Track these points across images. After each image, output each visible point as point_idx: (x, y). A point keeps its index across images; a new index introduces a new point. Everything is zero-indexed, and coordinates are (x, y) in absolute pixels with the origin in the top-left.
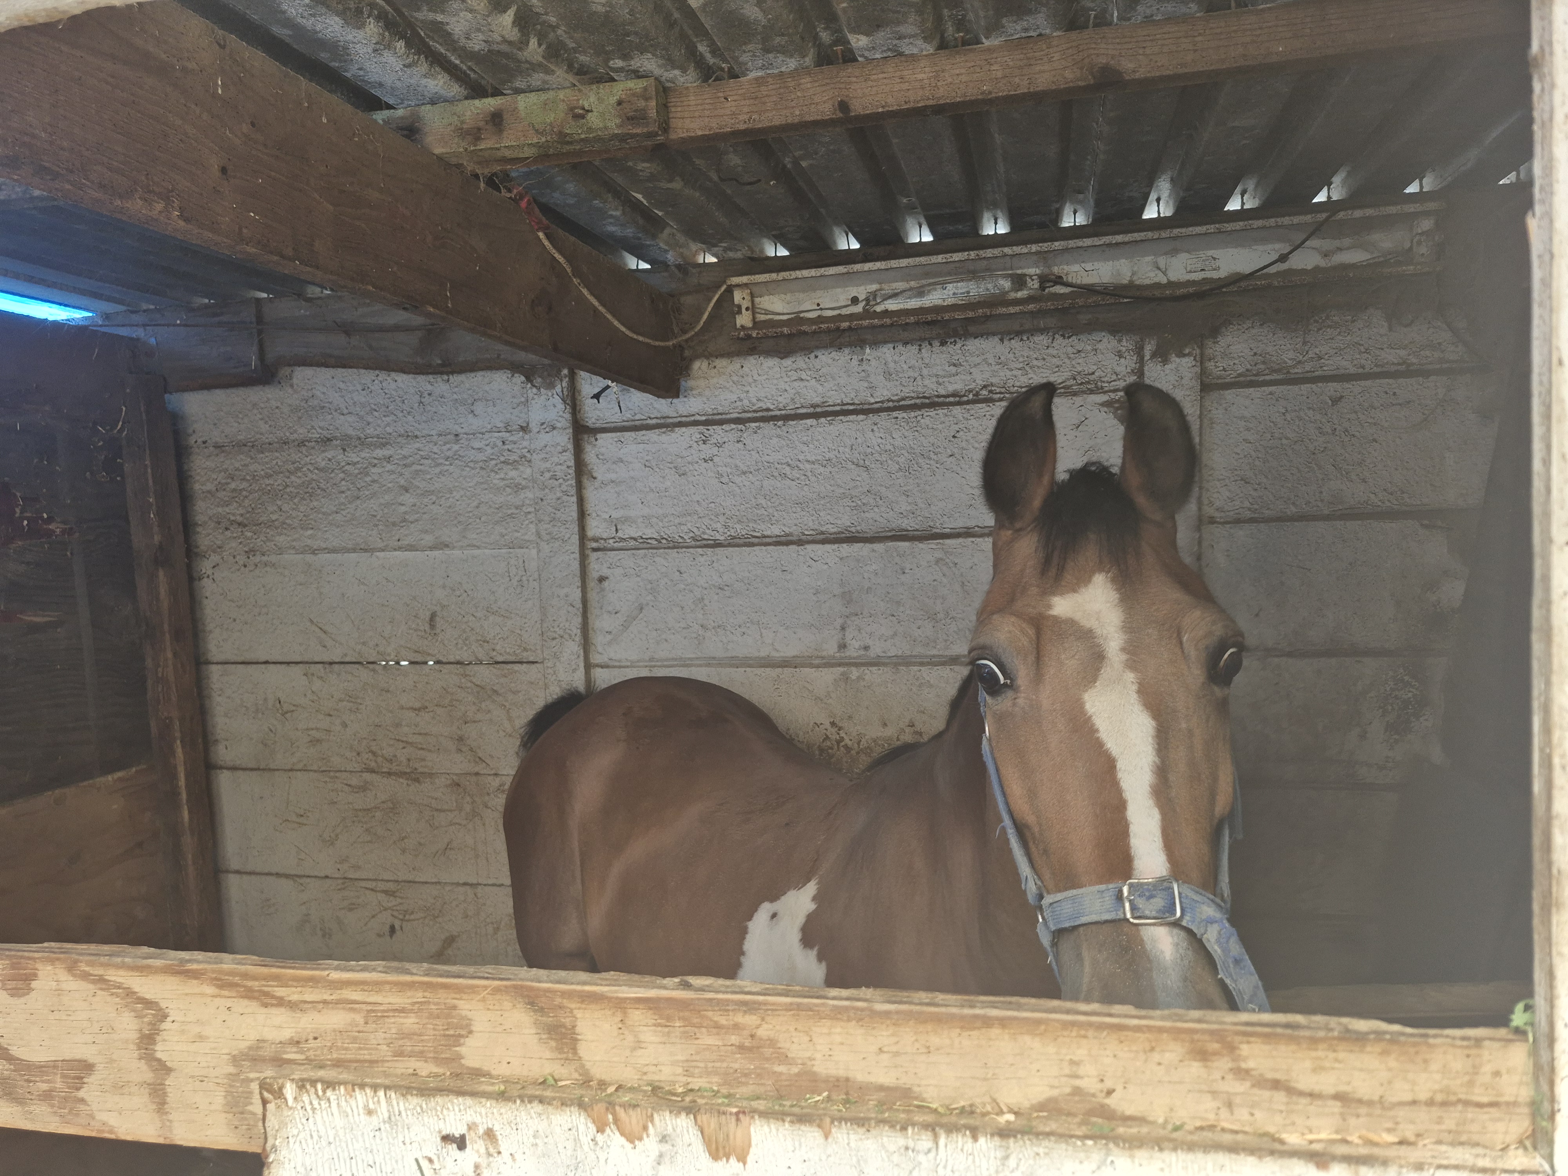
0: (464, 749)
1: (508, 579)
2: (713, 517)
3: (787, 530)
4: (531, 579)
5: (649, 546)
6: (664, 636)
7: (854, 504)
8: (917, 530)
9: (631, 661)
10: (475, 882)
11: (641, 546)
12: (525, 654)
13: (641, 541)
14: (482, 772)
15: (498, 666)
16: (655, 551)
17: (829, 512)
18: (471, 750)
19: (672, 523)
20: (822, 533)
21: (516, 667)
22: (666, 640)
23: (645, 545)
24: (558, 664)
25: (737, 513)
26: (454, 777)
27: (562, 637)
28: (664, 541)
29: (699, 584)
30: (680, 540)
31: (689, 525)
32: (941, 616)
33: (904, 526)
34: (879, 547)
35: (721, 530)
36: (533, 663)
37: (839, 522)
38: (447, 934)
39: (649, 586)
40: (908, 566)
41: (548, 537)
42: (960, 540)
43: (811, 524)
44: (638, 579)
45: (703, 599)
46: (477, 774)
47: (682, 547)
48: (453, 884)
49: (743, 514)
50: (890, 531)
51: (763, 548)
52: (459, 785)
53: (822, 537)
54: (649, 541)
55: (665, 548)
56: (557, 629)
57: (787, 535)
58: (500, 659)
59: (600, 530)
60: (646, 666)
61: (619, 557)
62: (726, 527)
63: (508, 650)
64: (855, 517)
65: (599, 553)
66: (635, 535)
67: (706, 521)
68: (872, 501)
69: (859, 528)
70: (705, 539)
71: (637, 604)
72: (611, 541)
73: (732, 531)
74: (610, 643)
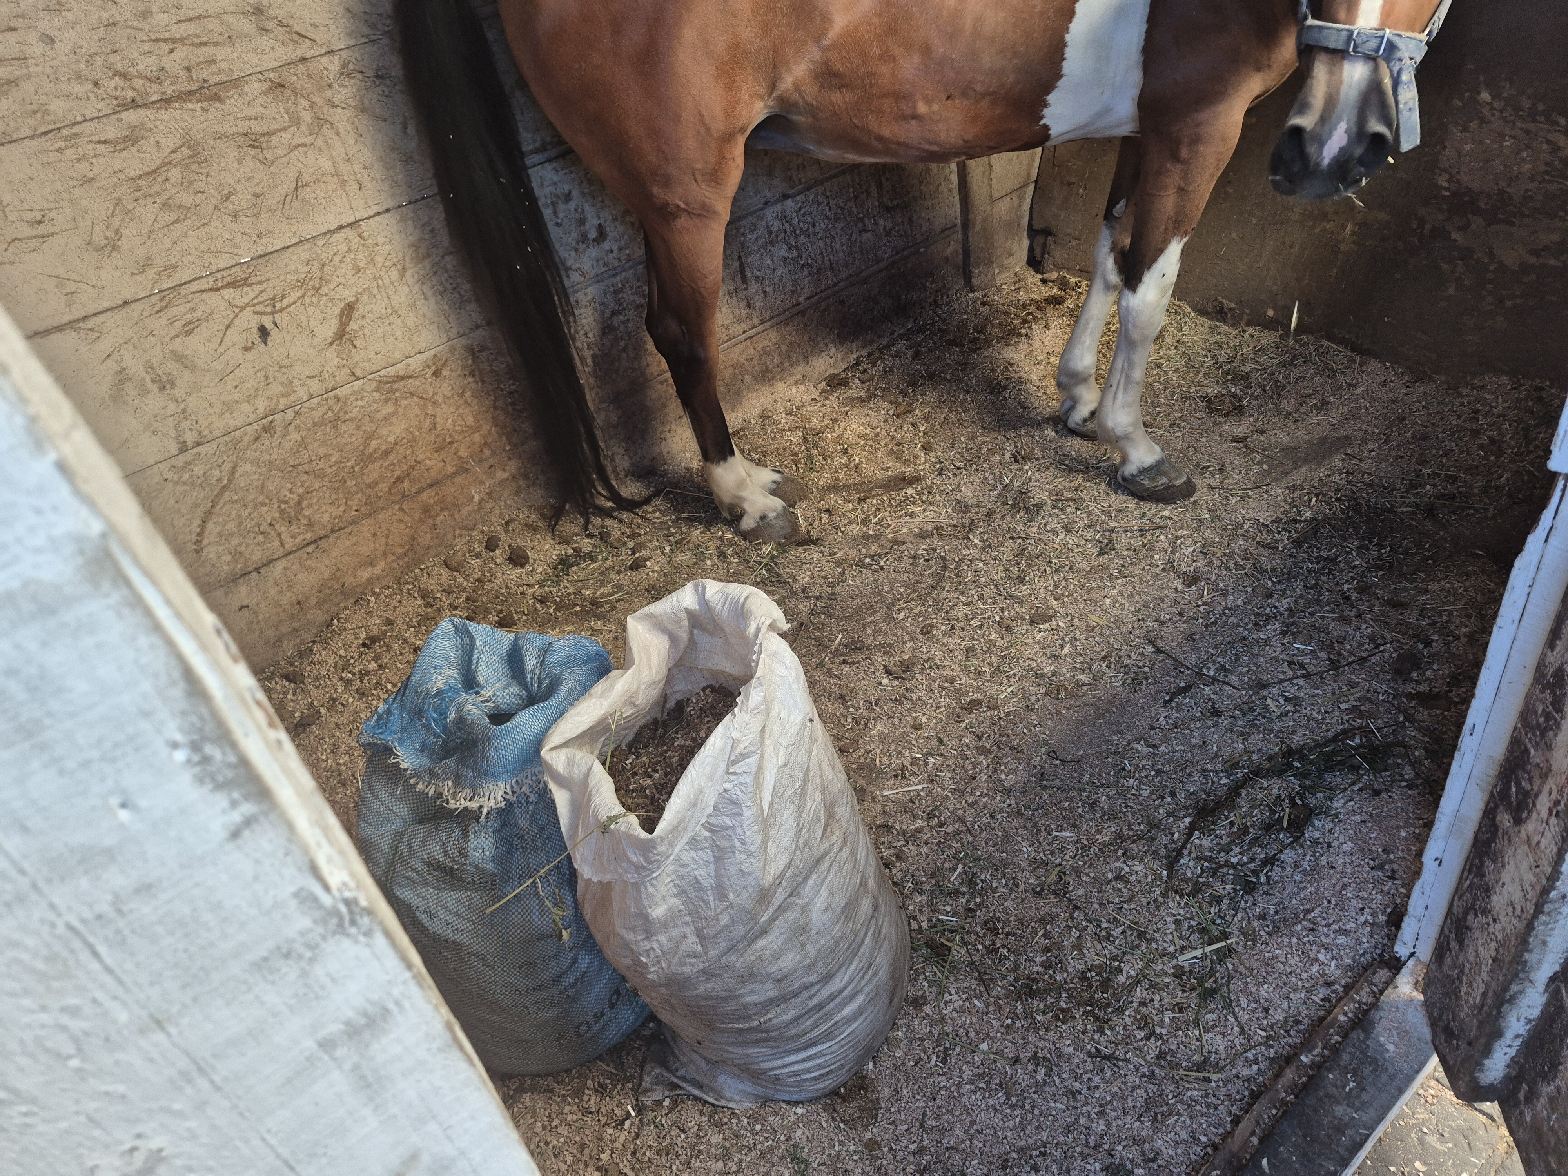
0: (270, 25)
10: (352, 220)
14: (308, 55)
18: (280, 23)
26: (272, 75)
38: (342, 305)
46: (303, 59)
48: (325, 234)
52: (283, 86)
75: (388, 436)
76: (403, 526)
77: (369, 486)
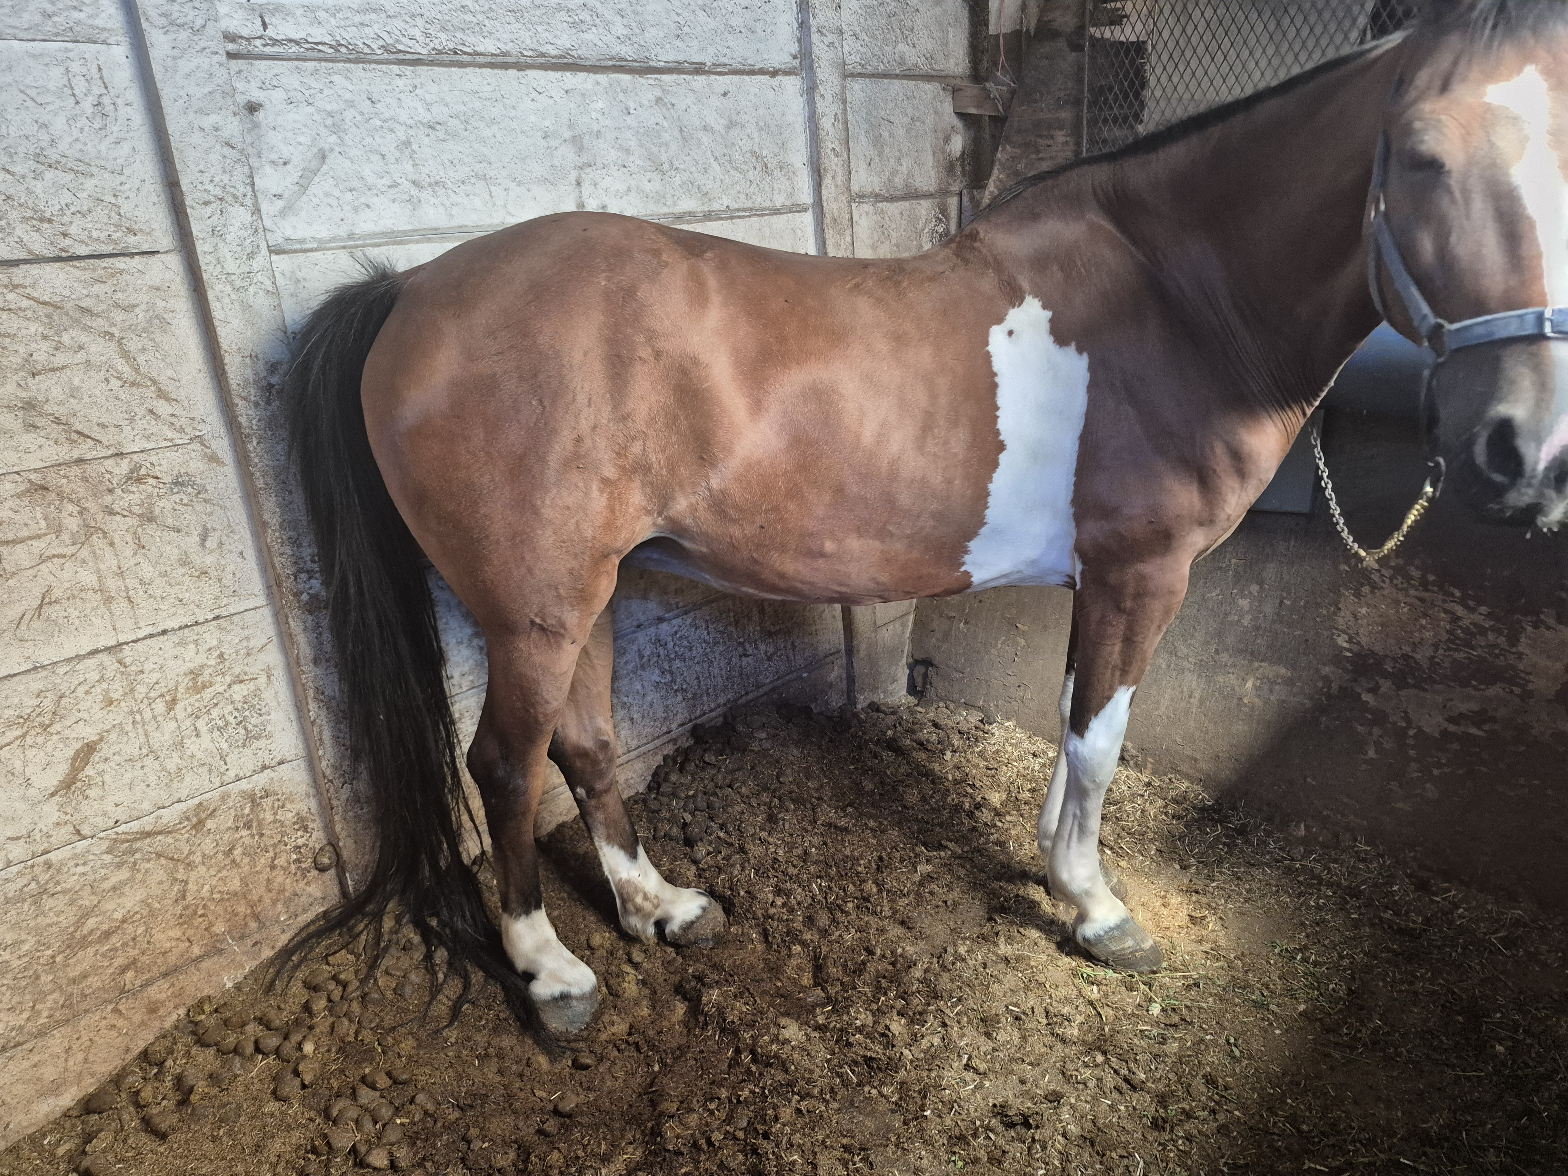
0: (41, 422)
1: (72, 101)
2: (408, 19)
3: (504, 48)
4: (119, 101)
5: (321, 55)
6: (363, 200)
7: (571, 20)
8: (635, 61)
9: (320, 241)
10: (112, 642)
11: (309, 54)
12: (132, 240)
13: (307, 46)
15: (83, 264)
16: (330, 65)
17: (546, 27)
18: (57, 421)
19: (351, 22)
20: (543, 55)
21: (120, 263)
22: (368, 206)
23: (315, 54)
25: (439, 16)
26: (33, 476)
28: (343, 50)
29: (401, 120)
30: (367, 50)
31: (376, 27)
32: (666, 167)
33: (623, 54)
34: (602, 78)
35: (421, 39)
36: (153, 253)
37: (559, 42)
38: (78, 745)
39: (329, 122)
40: (632, 105)
42: (674, 77)
43: (528, 41)
44: (310, 109)
45: (410, 143)
46: (80, 461)
47: (370, 62)
48: (69, 660)
49: (447, 17)
50: (611, 59)
51: (477, 70)
52: (46, 489)
53: (542, 60)
54: (320, 47)
55: (345, 62)
57: (504, 54)
58: (82, 251)
59: (235, 22)
60: (344, 248)
61: (275, 72)
62: (427, 35)
63: (95, 234)
64: (574, 38)
65: (240, 61)
66: (297, 36)
67: (398, 23)
68: (588, 18)
69: (580, 52)
70: (400, 51)
71: (315, 150)
72: (258, 43)
73: (436, 41)
74: (283, 213)
75: (115, 910)
76: (114, 1033)
77: (74, 981)
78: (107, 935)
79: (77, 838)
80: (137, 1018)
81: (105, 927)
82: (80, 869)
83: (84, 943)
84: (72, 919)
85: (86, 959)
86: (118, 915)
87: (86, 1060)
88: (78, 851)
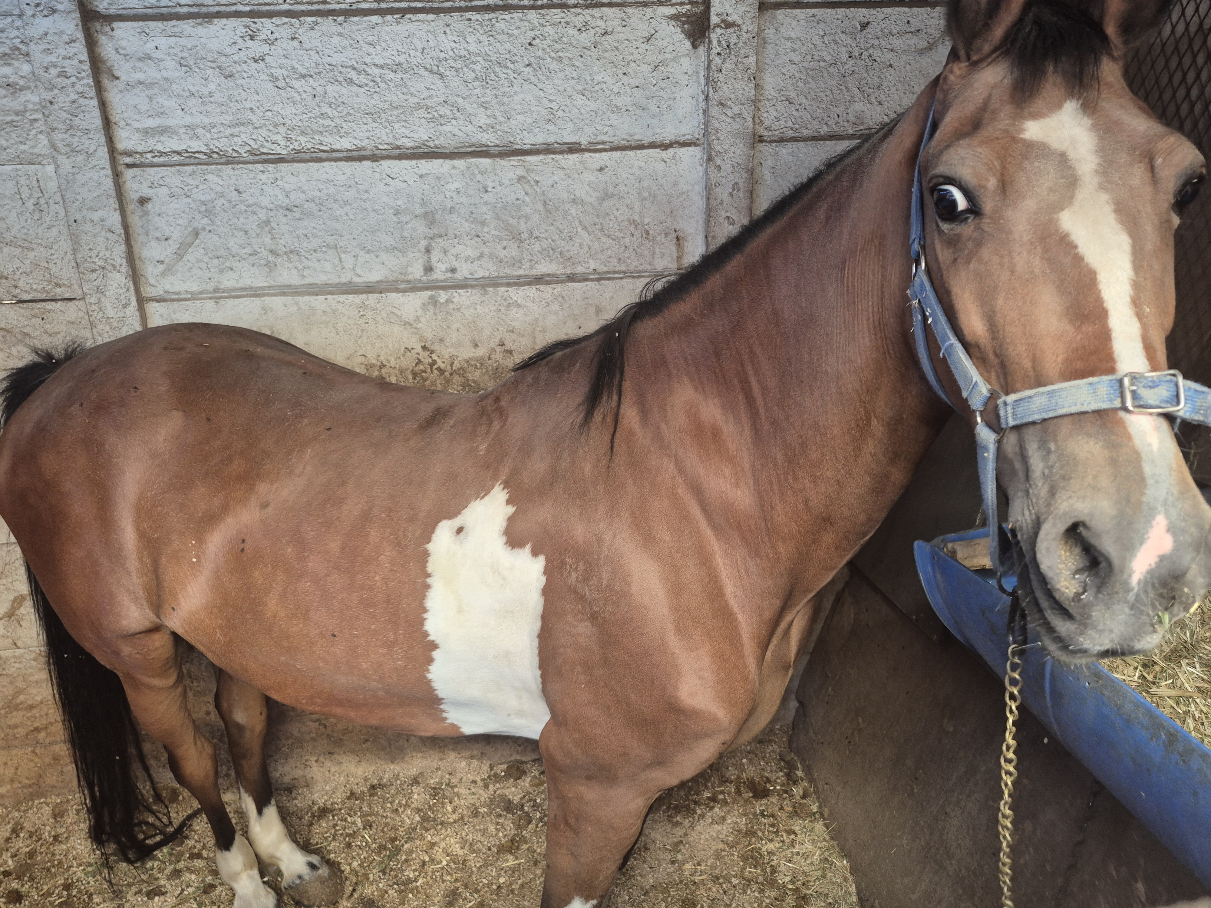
1: (20, 202)
2: (271, 128)
3: (360, 144)
4: (51, 202)
5: (197, 161)
6: (227, 264)
7: (431, 116)
8: (498, 146)
9: (192, 293)
11: (188, 161)
12: (58, 290)
13: (187, 155)
15: (25, 305)
16: (205, 167)
17: (403, 124)
19: (223, 135)
20: (398, 147)
21: (50, 306)
22: (231, 269)
23: (192, 161)
24: (103, 299)
25: (300, 124)
27: (103, 268)
28: (215, 156)
29: (263, 205)
30: (235, 155)
31: (243, 136)
32: (525, 235)
33: (484, 141)
34: (460, 163)
35: (283, 143)
36: (70, 300)
37: (415, 135)
39: (203, 208)
40: (490, 185)
41: (67, 149)
42: (541, 157)
43: (384, 137)
44: (189, 200)
45: (269, 222)
47: (238, 163)
49: (307, 124)
50: (470, 146)
51: (333, 163)
53: (398, 152)
54: (196, 155)
55: (217, 164)
56: (96, 260)
57: (359, 149)
58: (26, 297)
59: (133, 142)
60: (211, 298)
61: (161, 175)
62: (288, 139)
63: (34, 287)
64: (432, 131)
65: (135, 169)
66: (179, 149)
67: (264, 132)
68: (448, 113)
69: (437, 142)
70: (264, 153)
71: (190, 229)
72: (149, 156)
73: (296, 144)
74: (163, 274)
78: (31, 707)
79: (14, 647)
80: (47, 760)
81: (30, 702)
82: (17, 665)
83: (17, 707)
84: (11, 692)
85: (17, 718)
86: (38, 698)
87: (16, 774)
88: (17, 654)
